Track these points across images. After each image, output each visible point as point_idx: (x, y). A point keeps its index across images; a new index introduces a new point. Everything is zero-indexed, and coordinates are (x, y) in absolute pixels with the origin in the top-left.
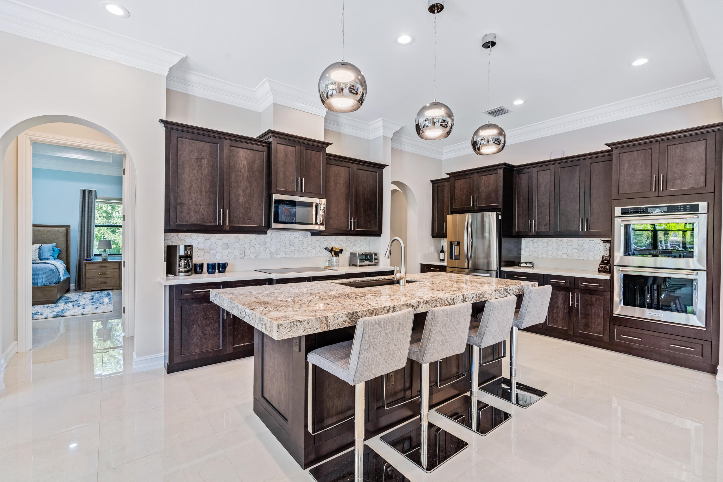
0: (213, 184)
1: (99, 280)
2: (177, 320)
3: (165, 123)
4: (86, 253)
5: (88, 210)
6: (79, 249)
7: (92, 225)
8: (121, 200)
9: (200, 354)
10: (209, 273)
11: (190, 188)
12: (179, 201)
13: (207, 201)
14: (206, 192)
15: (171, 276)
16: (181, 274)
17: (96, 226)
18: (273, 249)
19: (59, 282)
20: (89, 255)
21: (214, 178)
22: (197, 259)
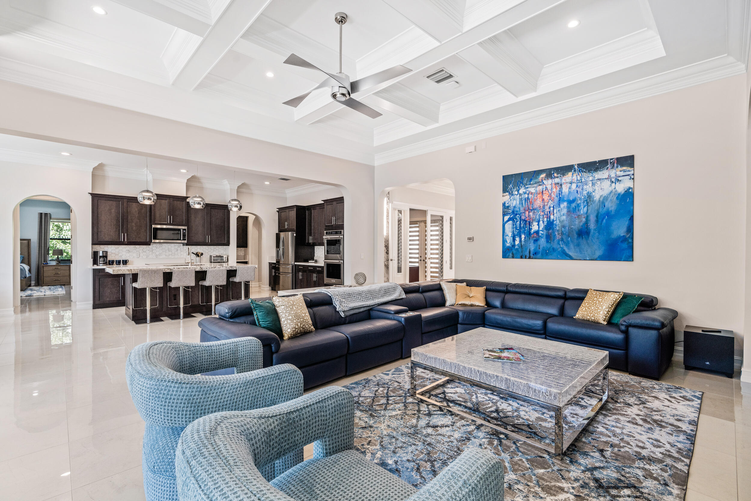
0: (118, 221)
1: (55, 278)
2: (97, 285)
3: (91, 194)
4: (43, 259)
5: (45, 227)
6: (37, 256)
7: (48, 239)
8: (69, 219)
9: (109, 301)
10: (117, 264)
11: (105, 224)
12: (99, 230)
13: (115, 230)
14: (114, 226)
15: (95, 266)
16: (100, 265)
17: (51, 239)
18: (157, 253)
19: (25, 277)
20: (45, 260)
21: (118, 218)
22: (110, 258)
